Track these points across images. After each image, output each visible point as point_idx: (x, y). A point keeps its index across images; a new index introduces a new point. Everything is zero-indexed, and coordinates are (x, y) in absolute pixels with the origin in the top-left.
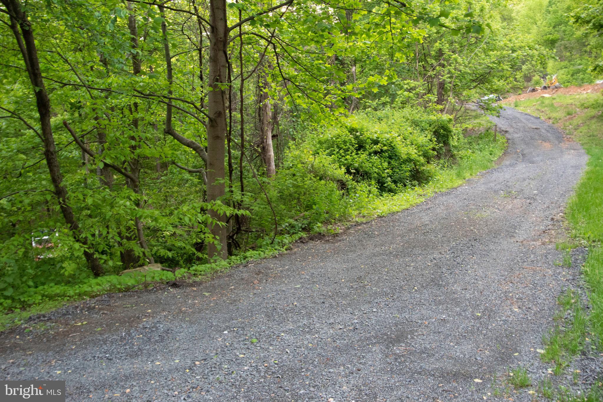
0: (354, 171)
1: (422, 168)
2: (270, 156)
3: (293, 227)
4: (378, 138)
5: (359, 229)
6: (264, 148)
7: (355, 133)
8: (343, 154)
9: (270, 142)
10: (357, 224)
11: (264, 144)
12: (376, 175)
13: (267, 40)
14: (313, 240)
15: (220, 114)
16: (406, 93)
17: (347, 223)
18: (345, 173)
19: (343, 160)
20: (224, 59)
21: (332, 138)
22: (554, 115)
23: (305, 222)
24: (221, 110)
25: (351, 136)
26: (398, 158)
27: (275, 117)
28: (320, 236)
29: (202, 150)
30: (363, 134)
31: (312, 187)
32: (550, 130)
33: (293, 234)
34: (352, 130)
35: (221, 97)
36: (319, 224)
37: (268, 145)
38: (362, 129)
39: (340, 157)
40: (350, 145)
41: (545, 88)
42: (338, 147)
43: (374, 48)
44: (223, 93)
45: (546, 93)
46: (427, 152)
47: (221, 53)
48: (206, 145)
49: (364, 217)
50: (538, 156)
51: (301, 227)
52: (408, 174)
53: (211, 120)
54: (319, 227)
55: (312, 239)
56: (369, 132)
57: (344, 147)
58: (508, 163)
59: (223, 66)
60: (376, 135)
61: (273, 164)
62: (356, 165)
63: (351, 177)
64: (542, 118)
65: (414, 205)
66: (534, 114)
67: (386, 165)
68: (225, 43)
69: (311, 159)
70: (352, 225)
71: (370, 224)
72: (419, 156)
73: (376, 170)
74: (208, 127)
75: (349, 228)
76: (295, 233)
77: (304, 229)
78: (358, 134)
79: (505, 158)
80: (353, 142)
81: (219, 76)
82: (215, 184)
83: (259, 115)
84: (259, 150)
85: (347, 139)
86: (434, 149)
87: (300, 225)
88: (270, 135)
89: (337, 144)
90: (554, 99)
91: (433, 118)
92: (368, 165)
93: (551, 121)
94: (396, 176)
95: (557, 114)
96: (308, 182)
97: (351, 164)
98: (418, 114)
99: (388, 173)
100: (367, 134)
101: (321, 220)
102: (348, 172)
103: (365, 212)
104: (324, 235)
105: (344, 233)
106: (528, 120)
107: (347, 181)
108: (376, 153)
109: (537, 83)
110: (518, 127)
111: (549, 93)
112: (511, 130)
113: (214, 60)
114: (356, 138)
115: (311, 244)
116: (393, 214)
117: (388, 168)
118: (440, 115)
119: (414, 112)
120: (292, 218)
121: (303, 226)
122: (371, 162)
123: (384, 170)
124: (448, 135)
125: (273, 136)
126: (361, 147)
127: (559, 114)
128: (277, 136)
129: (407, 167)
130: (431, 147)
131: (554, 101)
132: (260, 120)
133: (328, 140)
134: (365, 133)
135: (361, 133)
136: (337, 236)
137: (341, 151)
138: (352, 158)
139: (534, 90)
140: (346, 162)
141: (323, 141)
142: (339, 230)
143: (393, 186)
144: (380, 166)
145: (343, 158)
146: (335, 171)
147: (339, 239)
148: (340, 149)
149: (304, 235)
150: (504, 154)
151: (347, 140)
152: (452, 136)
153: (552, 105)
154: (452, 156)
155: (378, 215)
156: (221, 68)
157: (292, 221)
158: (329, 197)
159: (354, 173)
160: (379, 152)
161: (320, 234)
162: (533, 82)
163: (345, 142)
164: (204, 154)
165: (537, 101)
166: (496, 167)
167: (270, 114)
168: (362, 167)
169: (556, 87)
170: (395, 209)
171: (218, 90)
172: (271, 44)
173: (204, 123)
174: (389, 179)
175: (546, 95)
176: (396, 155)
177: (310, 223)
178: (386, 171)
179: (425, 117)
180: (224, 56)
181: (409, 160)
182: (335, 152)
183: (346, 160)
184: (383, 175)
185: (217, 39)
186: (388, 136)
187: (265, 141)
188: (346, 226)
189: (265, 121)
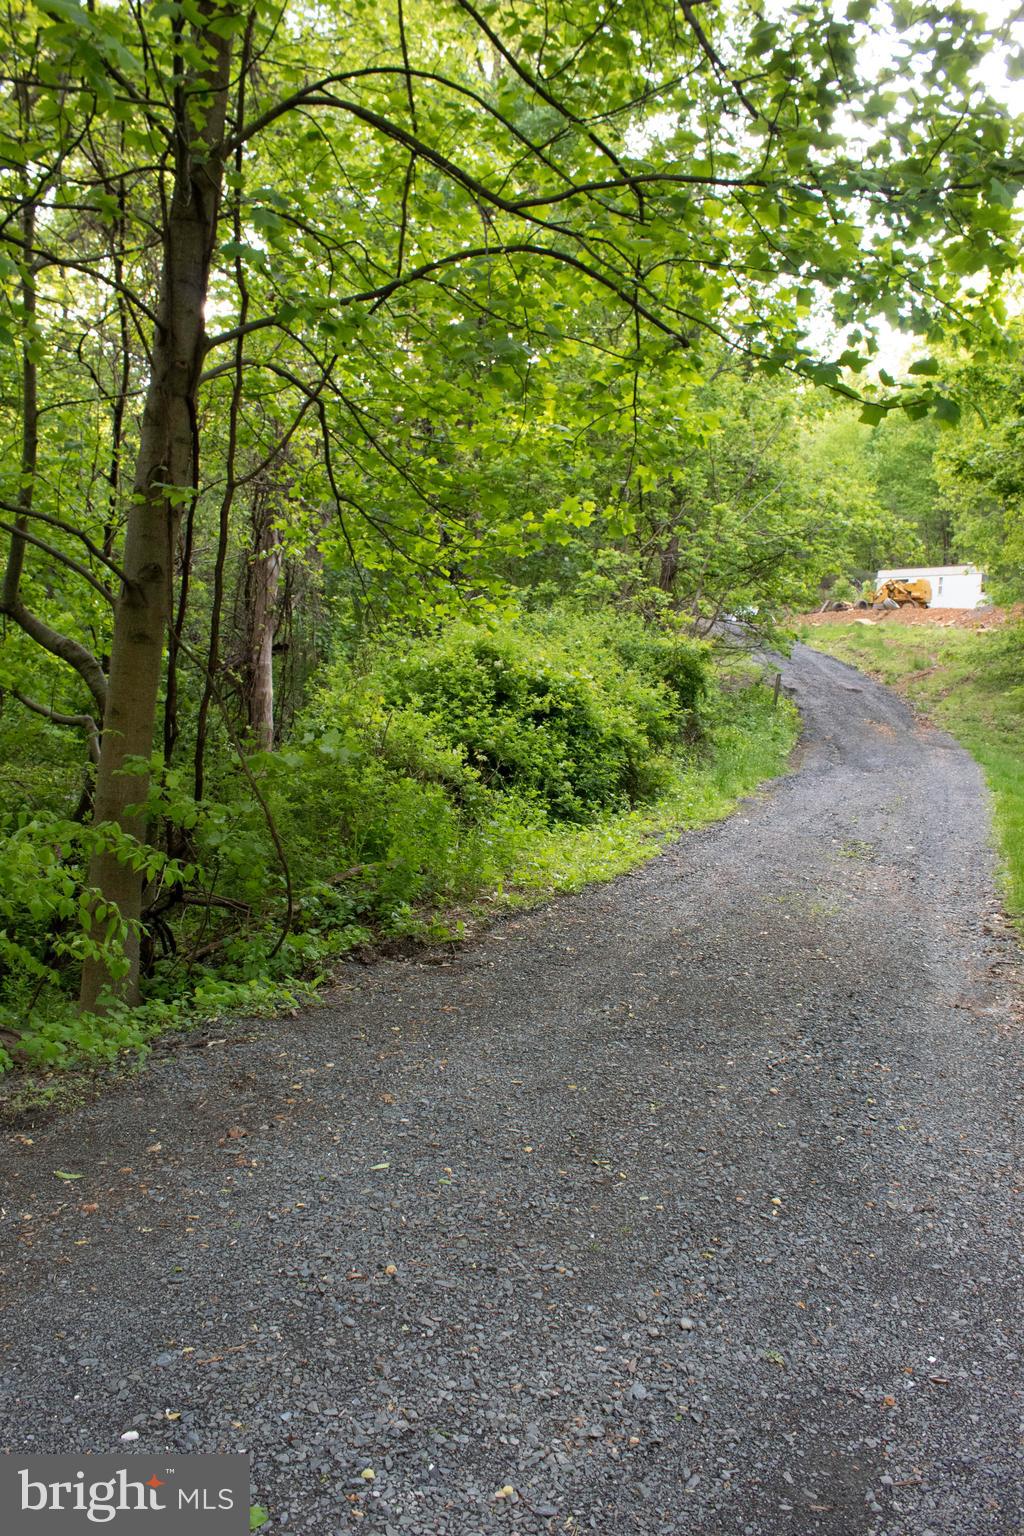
0: (485, 758)
1: (643, 764)
2: (264, 695)
3: (330, 907)
4: (546, 679)
5: (518, 932)
6: (249, 675)
7: (490, 660)
8: (458, 712)
9: (268, 660)
10: (510, 915)
11: (253, 666)
12: (537, 773)
13: (305, 391)
14: (390, 957)
15: (155, 574)
16: (599, 579)
17: (482, 909)
18: (464, 761)
19: (457, 725)
20: (184, 421)
21: (431, 669)
22: (886, 664)
23: (366, 895)
24: (161, 561)
25: (480, 667)
26: (593, 735)
27: (285, 602)
28: (410, 946)
29: (95, 668)
30: (511, 666)
31: (383, 793)
32: (884, 698)
33: (331, 927)
34: (483, 654)
35: (165, 524)
36: (407, 909)
37: (263, 668)
38: (508, 653)
39: (450, 717)
40: (477, 689)
41: (863, 605)
42: (445, 691)
43: (583, 447)
44: (172, 513)
45: (864, 617)
46: (657, 725)
47: (179, 405)
48: (108, 652)
49: (520, 889)
50: (875, 753)
51: (354, 910)
52: (614, 776)
53: (128, 586)
54: (405, 917)
55: (387, 953)
56: (525, 662)
57: (462, 694)
58: (814, 764)
59: (181, 440)
60: (541, 672)
61: (269, 715)
62: (491, 742)
63: (477, 774)
64: (862, 669)
65: (640, 862)
66: (845, 659)
67: (561, 748)
68: (194, 376)
69: (380, 718)
70: (496, 918)
71: (541, 914)
72: (640, 732)
73: (539, 760)
74: (119, 606)
75: (488, 927)
76: (336, 926)
77: (363, 918)
78: (498, 664)
79: (806, 752)
80: (486, 682)
81: (168, 464)
82: (122, 772)
83: (247, 593)
84: (239, 678)
85: (470, 673)
86: (671, 718)
87: (350, 903)
88: (269, 644)
89: (443, 685)
90: (883, 631)
91: (666, 643)
92: (519, 745)
93: (882, 679)
94: (586, 780)
95: (893, 663)
96: (370, 780)
97: (477, 740)
98: (632, 631)
99: (565, 770)
100: (521, 668)
101: (407, 892)
102: (471, 761)
103: (521, 876)
104: (421, 944)
105: (477, 941)
106: (835, 670)
107: (466, 783)
108: (539, 717)
109: (844, 593)
110: (816, 683)
111: (869, 617)
112: (802, 689)
113: (155, 420)
114: (495, 673)
115: (388, 969)
116: (595, 886)
117: (566, 758)
118: (682, 638)
119: (620, 625)
120: (324, 876)
121: (360, 909)
122: (525, 738)
123: (558, 761)
124: (694, 688)
125: (277, 648)
126: (503, 697)
127: (898, 665)
128: (286, 647)
129: (612, 760)
130: (666, 713)
131: (883, 636)
132: (248, 604)
133: (418, 671)
134: (516, 663)
135: (505, 663)
136: (459, 949)
137: (456, 703)
138: (480, 723)
139: (840, 608)
140: (464, 732)
141: (407, 673)
142: (463, 930)
143: (577, 803)
144: (549, 751)
145: (459, 721)
146: (440, 755)
147: (467, 959)
148: (452, 697)
149: (359, 934)
150: (800, 741)
151: (470, 676)
152: (704, 691)
153: (880, 643)
154: (700, 737)
155: (557, 889)
156: (175, 445)
157: (324, 887)
158: (427, 826)
159: (484, 763)
160: (546, 715)
161: (411, 938)
162: (834, 589)
163: (465, 681)
164: (100, 679)
165: (848, 632)
166: (792, 772)
167: (274, 590)
168: (503, 749)
169: (886, 607)
170: (600, 872)
171: (159, 503)
172: (315, 404)
173: (106, 591)
174: (568, 784)
175: (866, 622)
176: (586, 727)
177: (379, 900)
178: (561, 765)
179: (645, 639)
180: (186, 412)
181: (618, 742)
182: (438, 705)
183: (465, 726)
184: (555, 775)
185: (172, 366)
186: (570, 676)
187: (255, 657)
188: (481, 919)
189: (259, 608)
